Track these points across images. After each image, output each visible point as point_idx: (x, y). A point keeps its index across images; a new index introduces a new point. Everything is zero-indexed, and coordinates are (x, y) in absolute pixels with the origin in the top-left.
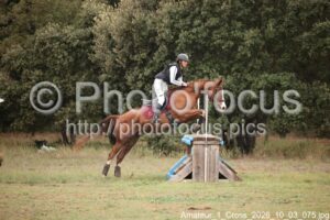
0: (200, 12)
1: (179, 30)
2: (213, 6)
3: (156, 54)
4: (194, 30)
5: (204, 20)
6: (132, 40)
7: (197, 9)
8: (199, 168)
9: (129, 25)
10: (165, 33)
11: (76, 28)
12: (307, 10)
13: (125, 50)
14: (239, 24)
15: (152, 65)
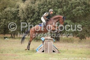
0: (46, 4)
1: (41, 9)
2: (50, 2)
3: (35, 15)
4: (45, 9)
5: (47, 6)
6: (28, 11)
7: (46, 3)
8: (46, 49)
9: (28, 7)
10: (37, 9)
11: (15, 8)
12: (74, 4)
13: (27, 14)
14: (56, 7)
15: (33, 18)
